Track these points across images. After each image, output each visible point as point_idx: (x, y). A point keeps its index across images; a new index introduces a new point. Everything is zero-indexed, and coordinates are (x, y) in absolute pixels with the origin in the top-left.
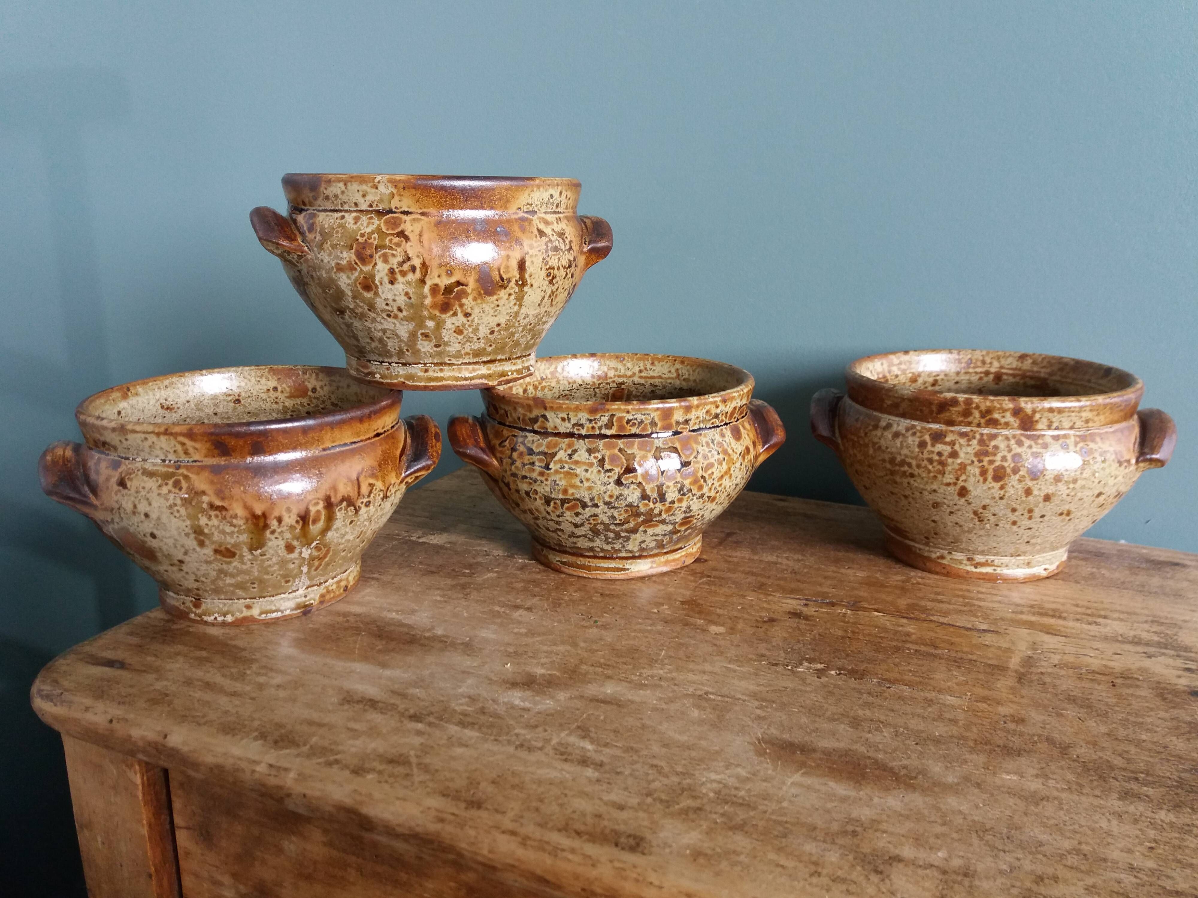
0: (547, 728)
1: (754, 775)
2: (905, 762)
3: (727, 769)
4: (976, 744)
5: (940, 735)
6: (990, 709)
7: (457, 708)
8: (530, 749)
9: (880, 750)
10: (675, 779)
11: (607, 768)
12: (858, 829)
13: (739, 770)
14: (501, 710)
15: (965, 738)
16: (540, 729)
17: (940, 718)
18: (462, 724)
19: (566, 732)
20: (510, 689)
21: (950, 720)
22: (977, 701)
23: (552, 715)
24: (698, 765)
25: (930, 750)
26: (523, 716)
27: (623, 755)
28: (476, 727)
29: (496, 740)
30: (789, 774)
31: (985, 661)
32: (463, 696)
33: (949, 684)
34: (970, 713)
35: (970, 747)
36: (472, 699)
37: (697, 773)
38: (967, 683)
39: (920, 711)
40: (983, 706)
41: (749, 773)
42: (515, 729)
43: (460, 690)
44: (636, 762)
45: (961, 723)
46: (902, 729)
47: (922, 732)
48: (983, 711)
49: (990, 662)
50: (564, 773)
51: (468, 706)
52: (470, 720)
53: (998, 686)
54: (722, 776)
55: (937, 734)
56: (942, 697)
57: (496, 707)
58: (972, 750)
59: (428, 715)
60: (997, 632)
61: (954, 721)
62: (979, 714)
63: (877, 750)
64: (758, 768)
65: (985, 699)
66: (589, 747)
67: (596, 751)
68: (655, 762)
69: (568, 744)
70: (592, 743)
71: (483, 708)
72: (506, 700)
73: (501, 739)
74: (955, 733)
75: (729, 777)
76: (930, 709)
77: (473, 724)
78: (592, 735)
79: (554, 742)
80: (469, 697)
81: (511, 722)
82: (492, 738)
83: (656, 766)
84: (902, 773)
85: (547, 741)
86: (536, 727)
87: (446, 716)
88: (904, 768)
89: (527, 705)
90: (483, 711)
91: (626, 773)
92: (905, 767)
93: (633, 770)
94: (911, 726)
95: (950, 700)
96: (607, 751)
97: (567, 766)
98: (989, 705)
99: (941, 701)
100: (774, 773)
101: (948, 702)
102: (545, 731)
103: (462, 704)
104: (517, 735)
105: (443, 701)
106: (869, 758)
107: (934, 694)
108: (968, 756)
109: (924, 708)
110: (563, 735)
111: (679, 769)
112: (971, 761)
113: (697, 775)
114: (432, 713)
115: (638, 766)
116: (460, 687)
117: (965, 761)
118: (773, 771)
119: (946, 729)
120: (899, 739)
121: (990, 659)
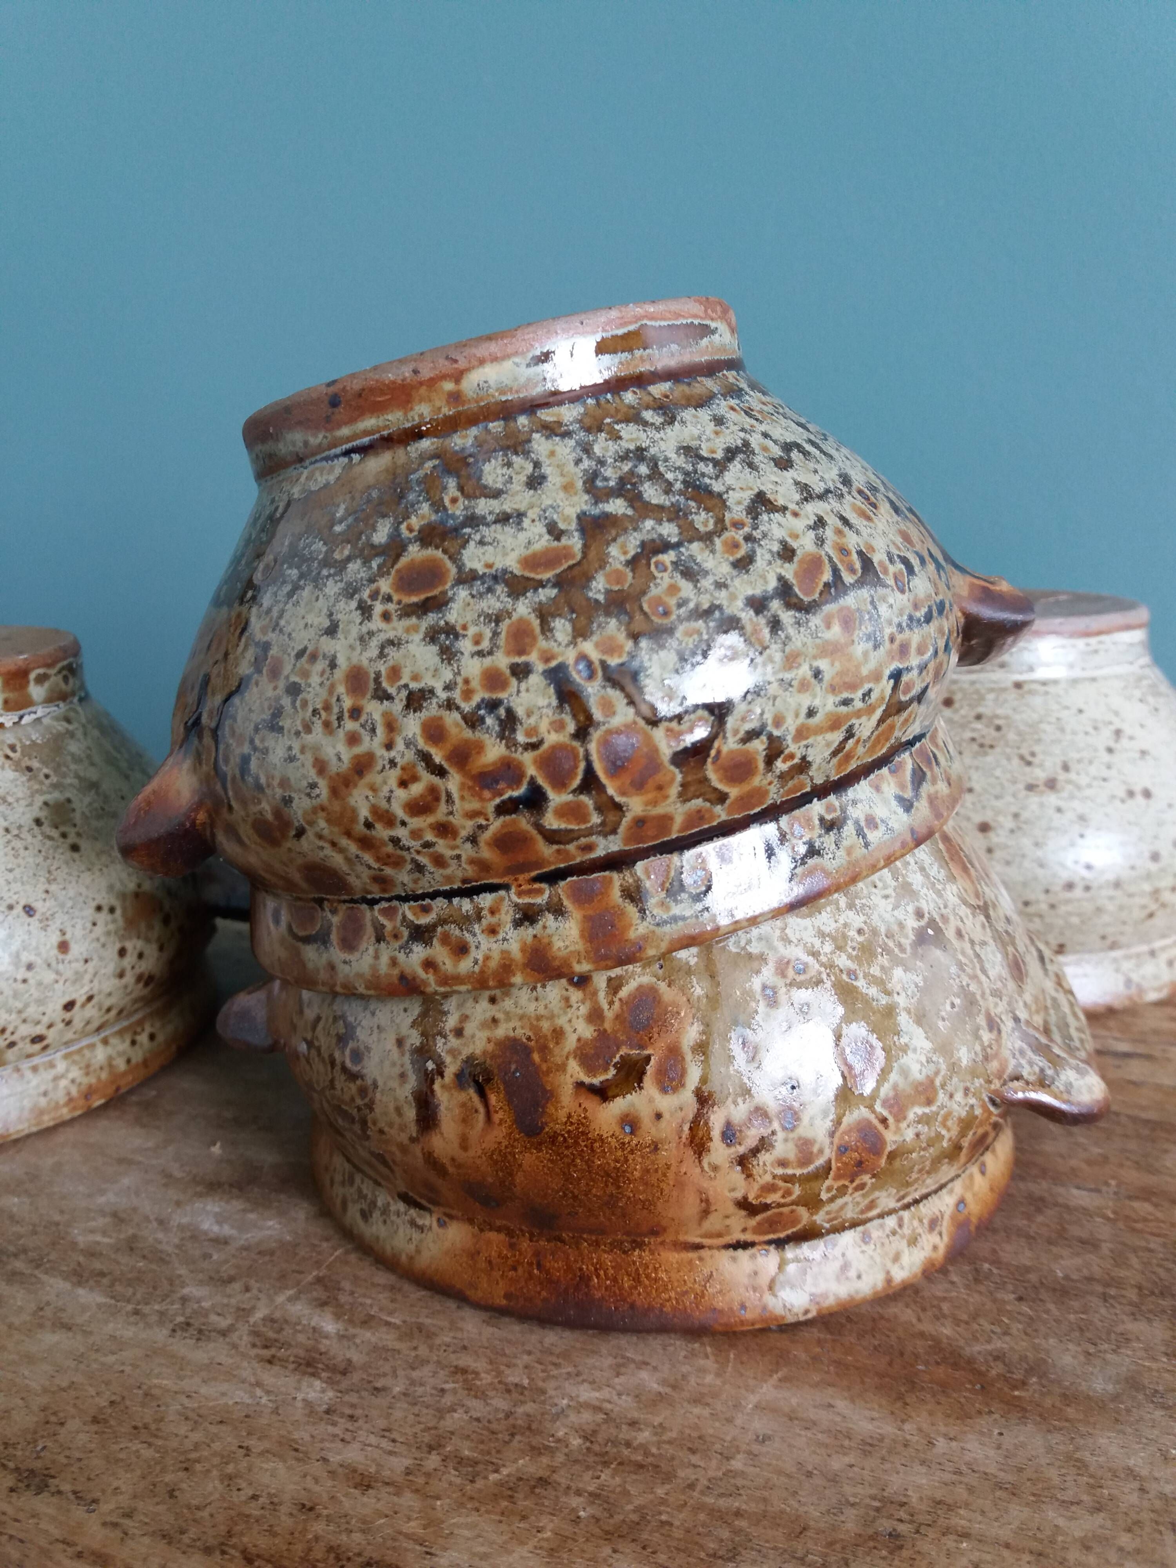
0: (252, 1283)
1: (674, 1387)
2: (998, 1344)
3: (618, 1375)
4: (1141, 1295)
5: (1067, 1278)
6: (1159, 1215)
7: (80, 1239)
8: (202, 1335)
9: (944, 1316)
10: (501, 1403)
11: (356, 1377)
12: (902, 1528)
13: (644, 1375)
14: (168, 1242)
15: (1119, 1283)
16: (237, 1286)
17: (1060, 1237)
18: (79, 1277)
19: (290, 1292)
20: (200, 1195)
21: (1083, 1242)
22: (1130, 1198)
23: (272, 1253)
24: (557, 1365)
25: (1047, 1312)
26: (206, 1256)
27: (398, 1345)
28: (105, 1281)
29: (136, 1312)
30: (751, 1382)
31: (1135, 1112)
32: (103, 1213)
33: (1073, 1163)
34: (1121, 1225)
35: (1131, 1304)
36: (118, 1218)
37: (550, 1385)
38: (1105, 1159)
39: (1022, 1223)
40: (1143, 1208)
41: (664, 1382)
42: (183, 1285)
43: (101, 1200)
44: (425, 1362)
45: (1105, 1248)
46: (986, 1266)
47: (1028, 1270)
48: (1145, 1220)
49: (1144, 1115)
50: (259, 1392)
51: (104, 1233)
52: (97, 1265)
53: (1169, 1164)
54: (606, 1393)
55: (1060, 1274)
56: (1061, 1190)
57: (160, 1236)
58: (1136, 1311)
59: (16, 1256)
60: (1149, 1057)
61: (1090, 1244)
62: (1139, 1226)
63: (939, 1317)
64: (685, 1369)
65: (1147, 1194)
66: (329, 1325)
67: (341, 1337)
68: (465, 1360)
69: (286, 1321)
70: (338, 1316)
71: (134, 1237)
72: (185, 1220)
73: (146, 1309)
74: (1097, 1271)
75: (619, 1394)
76: (1040, 1219)
77: (102, 1274)
78: (343, 1298)
79: (259, 1315)
80: (115, 1215)
81: (182, 1271)
82: (130, 1307)
83: (464, 1371)
84: (994, 1372)
85: (243, 1313)
86: (231, 1280)
87: (53, 1256)
88: (996, 1358)
89: (227, 1230)
90: (131, 1246)
91: (397, 1390)
92: (998, 1357)
93: (413, 1383)
94: (1005, 1257)
95: (1079, 1197)
96: (366, 1335)
97: (271, 1377)
98: (1156, 1205)
99: (1061, 1200)
100: (718, 1382)
101: (1073, 1203)
102: (247, 1289)
103: (92, 1231)
104: (184, 1300)
105: (57, 1224)
106: (922, 1335)
107: (1045, 1185)
108: (1131, 1326)
109: (1029, 1217)
110: (280, 1299)
111: (514, 1377)
112: (1138, 1339)
113: (551, 1392)
114: (25, 1251)
115: (425, 1372)
116: (103, 1192)
117: (1126, 1339)
118: (718, 1375)
119: (1078, 1261)
120: (982, 1288)
121: (1143, 1108)
